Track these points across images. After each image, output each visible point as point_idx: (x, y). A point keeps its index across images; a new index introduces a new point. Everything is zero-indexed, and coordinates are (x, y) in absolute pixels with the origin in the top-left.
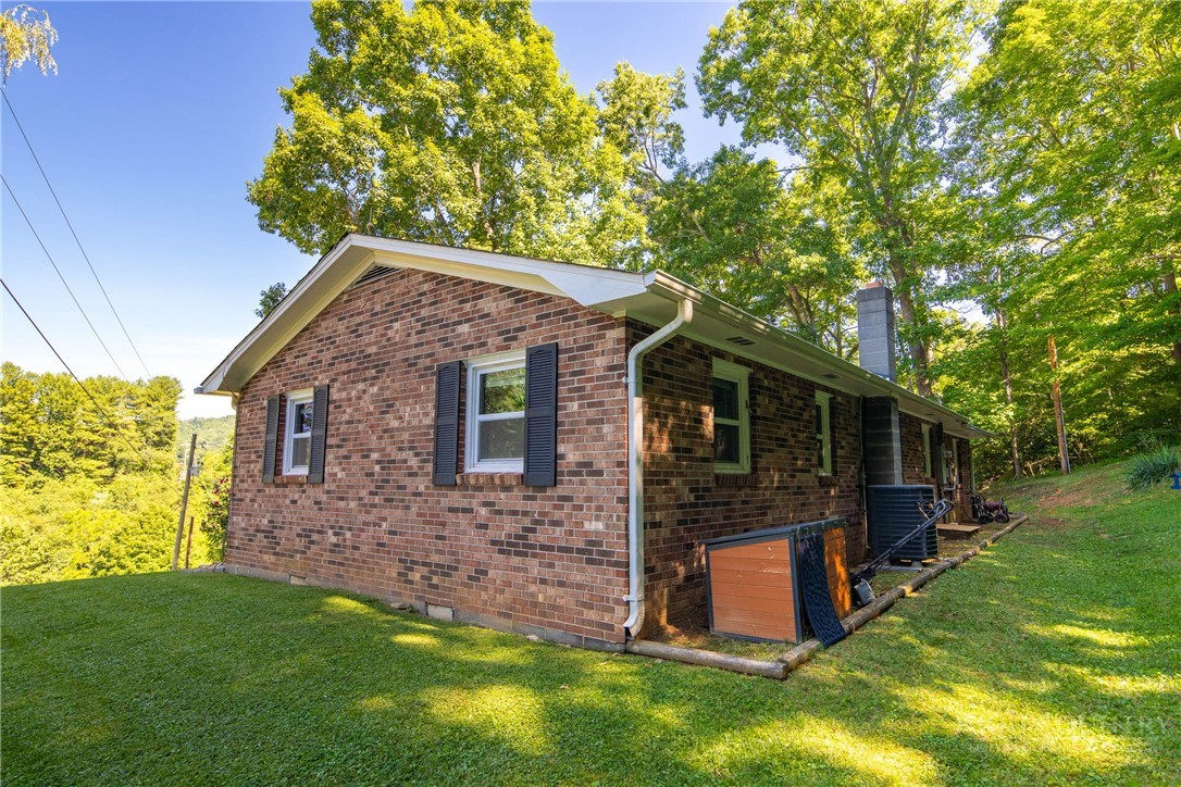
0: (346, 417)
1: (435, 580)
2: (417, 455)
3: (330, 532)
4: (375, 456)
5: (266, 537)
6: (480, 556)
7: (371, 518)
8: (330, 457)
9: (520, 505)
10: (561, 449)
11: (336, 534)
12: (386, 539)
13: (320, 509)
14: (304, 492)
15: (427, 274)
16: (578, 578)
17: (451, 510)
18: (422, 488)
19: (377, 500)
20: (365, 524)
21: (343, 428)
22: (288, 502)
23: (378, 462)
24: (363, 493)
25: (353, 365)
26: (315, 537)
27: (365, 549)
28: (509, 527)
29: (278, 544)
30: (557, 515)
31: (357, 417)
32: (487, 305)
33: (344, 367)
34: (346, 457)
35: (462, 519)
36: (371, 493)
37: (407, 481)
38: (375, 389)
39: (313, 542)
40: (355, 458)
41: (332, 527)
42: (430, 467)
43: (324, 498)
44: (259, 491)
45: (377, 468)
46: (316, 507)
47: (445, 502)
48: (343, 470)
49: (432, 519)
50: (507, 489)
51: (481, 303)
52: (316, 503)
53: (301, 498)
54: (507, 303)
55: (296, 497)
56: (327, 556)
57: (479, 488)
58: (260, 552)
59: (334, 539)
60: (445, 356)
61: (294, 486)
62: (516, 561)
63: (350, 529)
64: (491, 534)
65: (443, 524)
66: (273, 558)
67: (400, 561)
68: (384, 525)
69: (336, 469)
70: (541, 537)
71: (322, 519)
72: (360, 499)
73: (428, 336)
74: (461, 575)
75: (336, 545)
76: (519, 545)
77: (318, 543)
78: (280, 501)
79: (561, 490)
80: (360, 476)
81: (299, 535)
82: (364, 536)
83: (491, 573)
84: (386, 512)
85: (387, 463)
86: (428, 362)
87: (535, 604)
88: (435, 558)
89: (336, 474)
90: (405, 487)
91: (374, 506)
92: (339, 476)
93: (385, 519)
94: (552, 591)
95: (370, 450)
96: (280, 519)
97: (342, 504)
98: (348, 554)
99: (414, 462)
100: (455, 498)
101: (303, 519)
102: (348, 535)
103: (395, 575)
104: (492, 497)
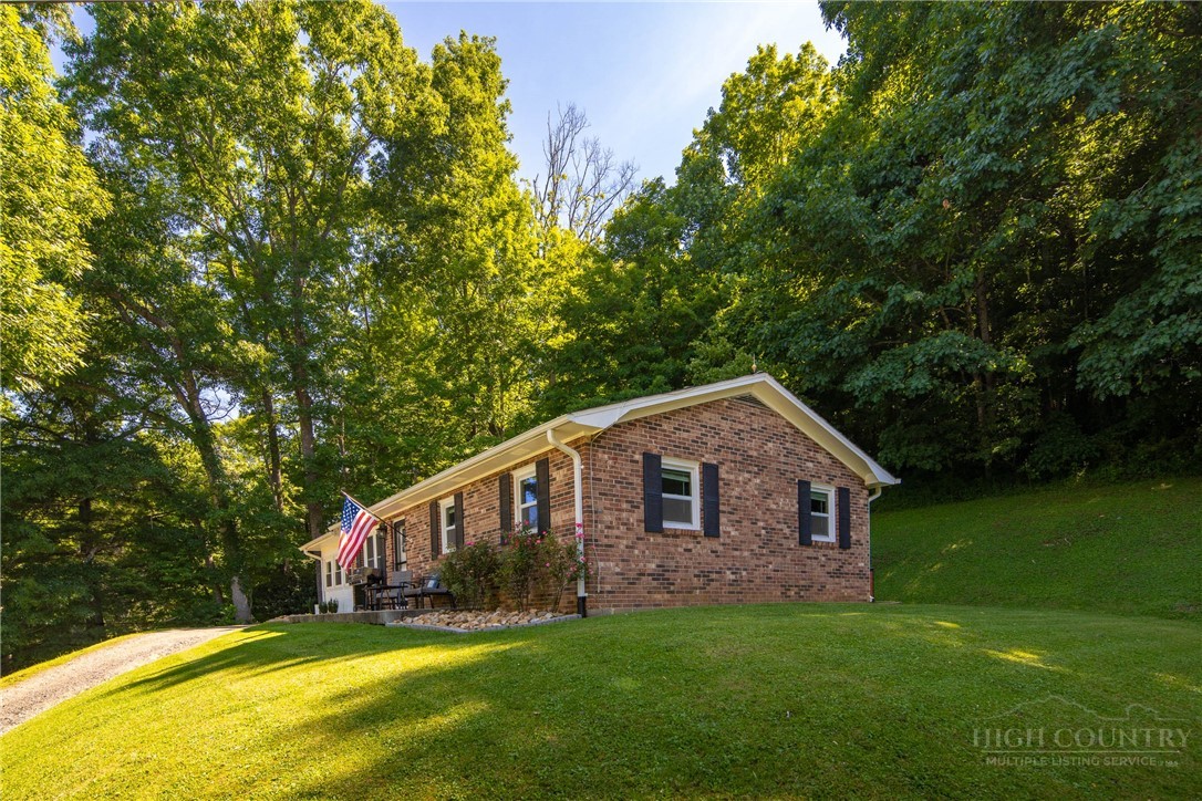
0: (735, 493)
1: (802, 593)
2: (789, 527)
3: (728, 572)
4: (761, 524)
5: (654, 579)
6: (822, 580)
7: (761, 562)
8: (723, 519)
9: (838, 556)
10: (852, 534)
11: (733, 573)
12: (772, 574)
13: (718, 556)
14: (699, 543)
15: (788, 423)
16: (857, 584)
17: (808, 558)
18: (792, 546)
19: (764, 551)
20: (756, 566)
21: (733, 501)
22: (680, 550)
23: (764, 528)
24: (755, 547)
25: (739, 458)
26: (714, 576)
27: (758, 581)
28: (834, 566)
29: (673, 584)
30: (850, 560)
31: (744, 495)
32: (820, 457)
33: (731, 457)
34: (737, 521)
35: (814, 563)
36: (760, 547)
37: (783, 541)
38: (758, 481)
39: (712, 580)
40: (745, 523)
41: (729, 569)
42: (797, 535)
43: (721, 548)
44: (638, 539)
45: (763, 532)
46: (713, 555)
47: (805, 554)
48: (736, 530)
49: (798, 562)
50: (832, 549)
51: (818, 456)
52: (713, 552)
53: (695, 547)
54: (828, 461)
55: (690, 546)
56: (727, 589)
57: (821, 548)
58: (649, 592)
59: (733, 577)
60: (801, 476)
61: (688, 539)
62: (837, 580)
63: (745, 570)
64: (827, 569)
65: (805, 565)
66: (667, 596)
67: (782, 586)
68: (771, 566)
69: (729, 529)
70: (845, 570)
71: (718, 564)
72: (752, 550)
73: (790, 460)
74: (814, 589)
75: (734, 581)
76: (838, 574)
77: (717, 580)
78: (672, 549)
79: (852, 551)
80: (751, 536)
81: (695, 576)
82: (756, 573)
83: (827, 587)
84: (771, 559)
85: (770, 530)
86: (792, 475)
87: (844, 597)
88: (802, 583)
89: (729, 532)
90: (782, 545)
91: (763, 555)
92: (733, 533)
93: (771, 563)
94: (849, 591)
95: (757, 520)
96: (673, 564)
97: (737, 553)
98: (744, 585)
99: (787, 531)
100: (810, 552)
101: (700, 563)
102: (744, 573)
103: (779, 594)
104: (826, 552)
